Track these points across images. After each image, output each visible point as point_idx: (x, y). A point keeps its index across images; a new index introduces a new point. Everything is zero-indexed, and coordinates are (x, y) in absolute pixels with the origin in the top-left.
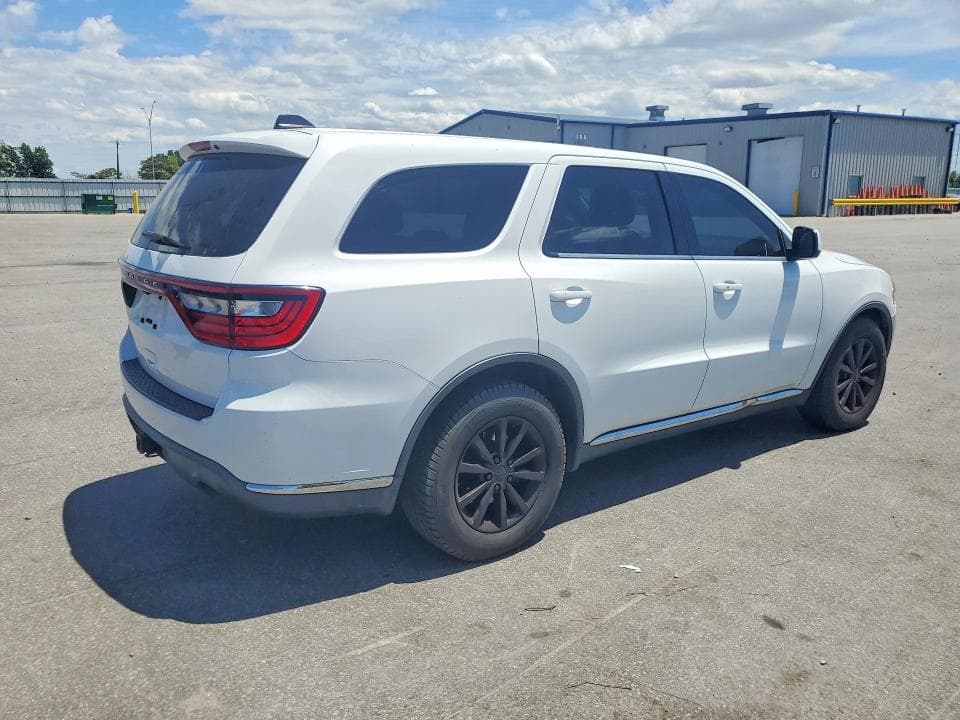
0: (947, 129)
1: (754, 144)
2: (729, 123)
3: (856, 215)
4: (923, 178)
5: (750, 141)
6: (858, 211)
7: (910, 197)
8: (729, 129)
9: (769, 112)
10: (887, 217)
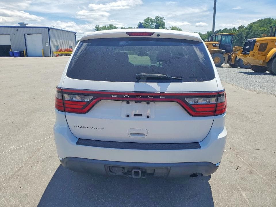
0: (74, 34)
1: (26, 35)
2: (17, 28)
3: (59, 56)
4: (71, 47)
5: (25, 34)
6: (59, 55)
7: (70, 51)
8: (17, 30)
9: (27, 26)
10: (66, 57)
